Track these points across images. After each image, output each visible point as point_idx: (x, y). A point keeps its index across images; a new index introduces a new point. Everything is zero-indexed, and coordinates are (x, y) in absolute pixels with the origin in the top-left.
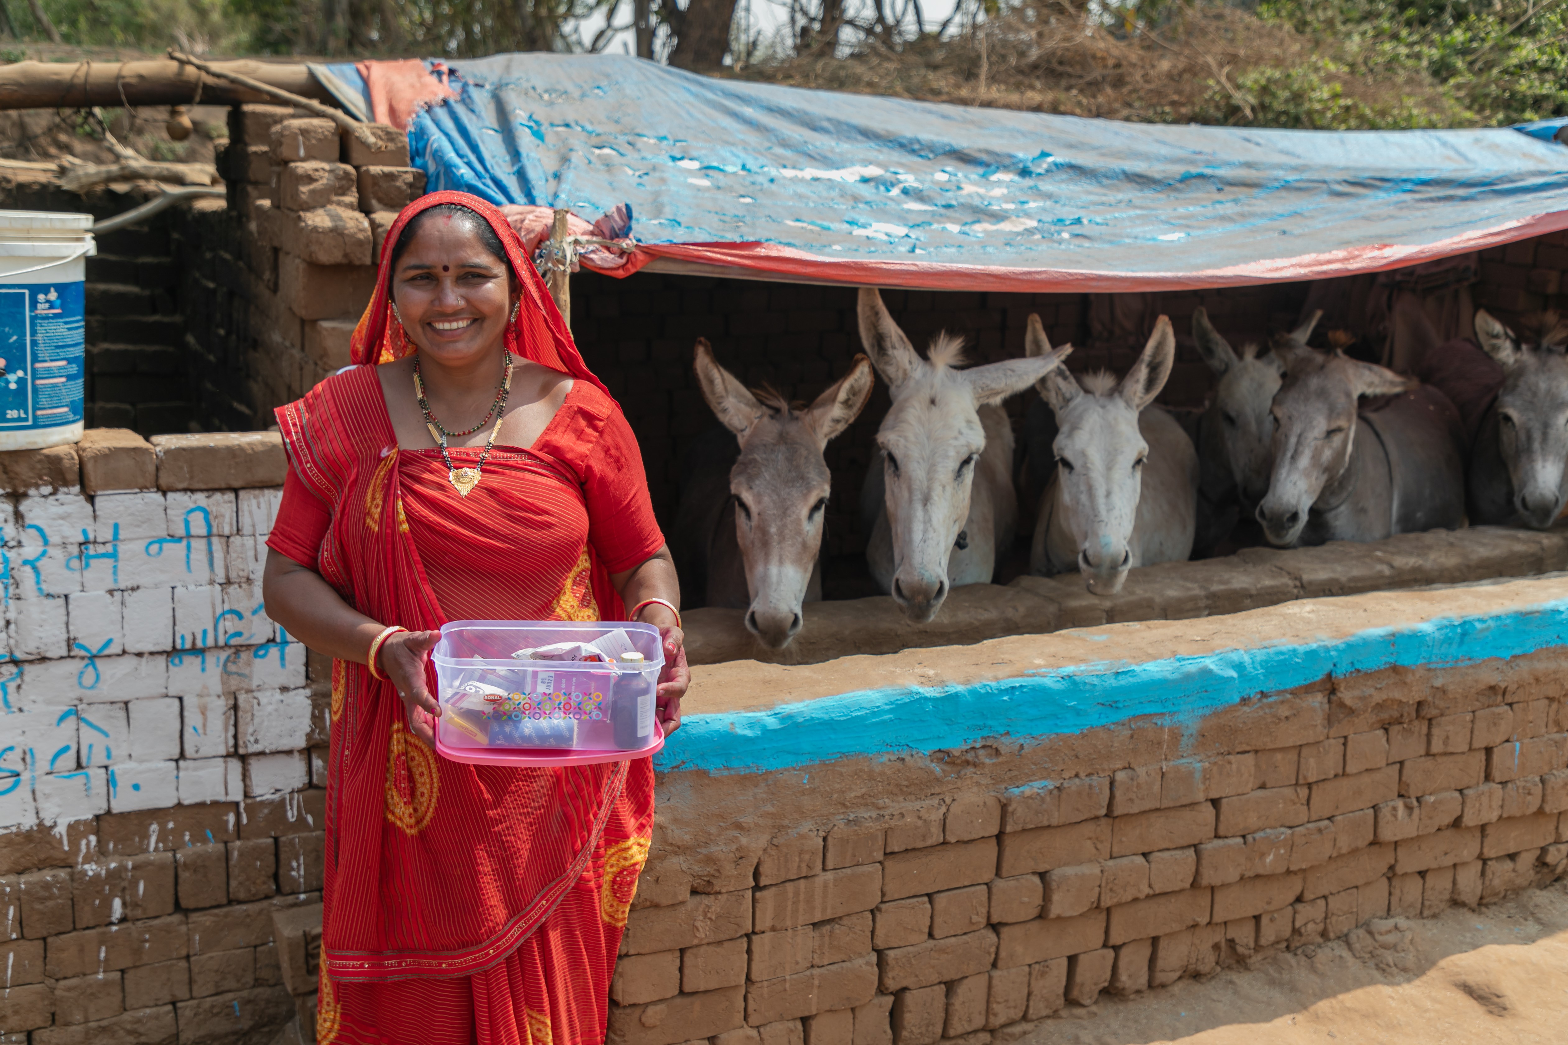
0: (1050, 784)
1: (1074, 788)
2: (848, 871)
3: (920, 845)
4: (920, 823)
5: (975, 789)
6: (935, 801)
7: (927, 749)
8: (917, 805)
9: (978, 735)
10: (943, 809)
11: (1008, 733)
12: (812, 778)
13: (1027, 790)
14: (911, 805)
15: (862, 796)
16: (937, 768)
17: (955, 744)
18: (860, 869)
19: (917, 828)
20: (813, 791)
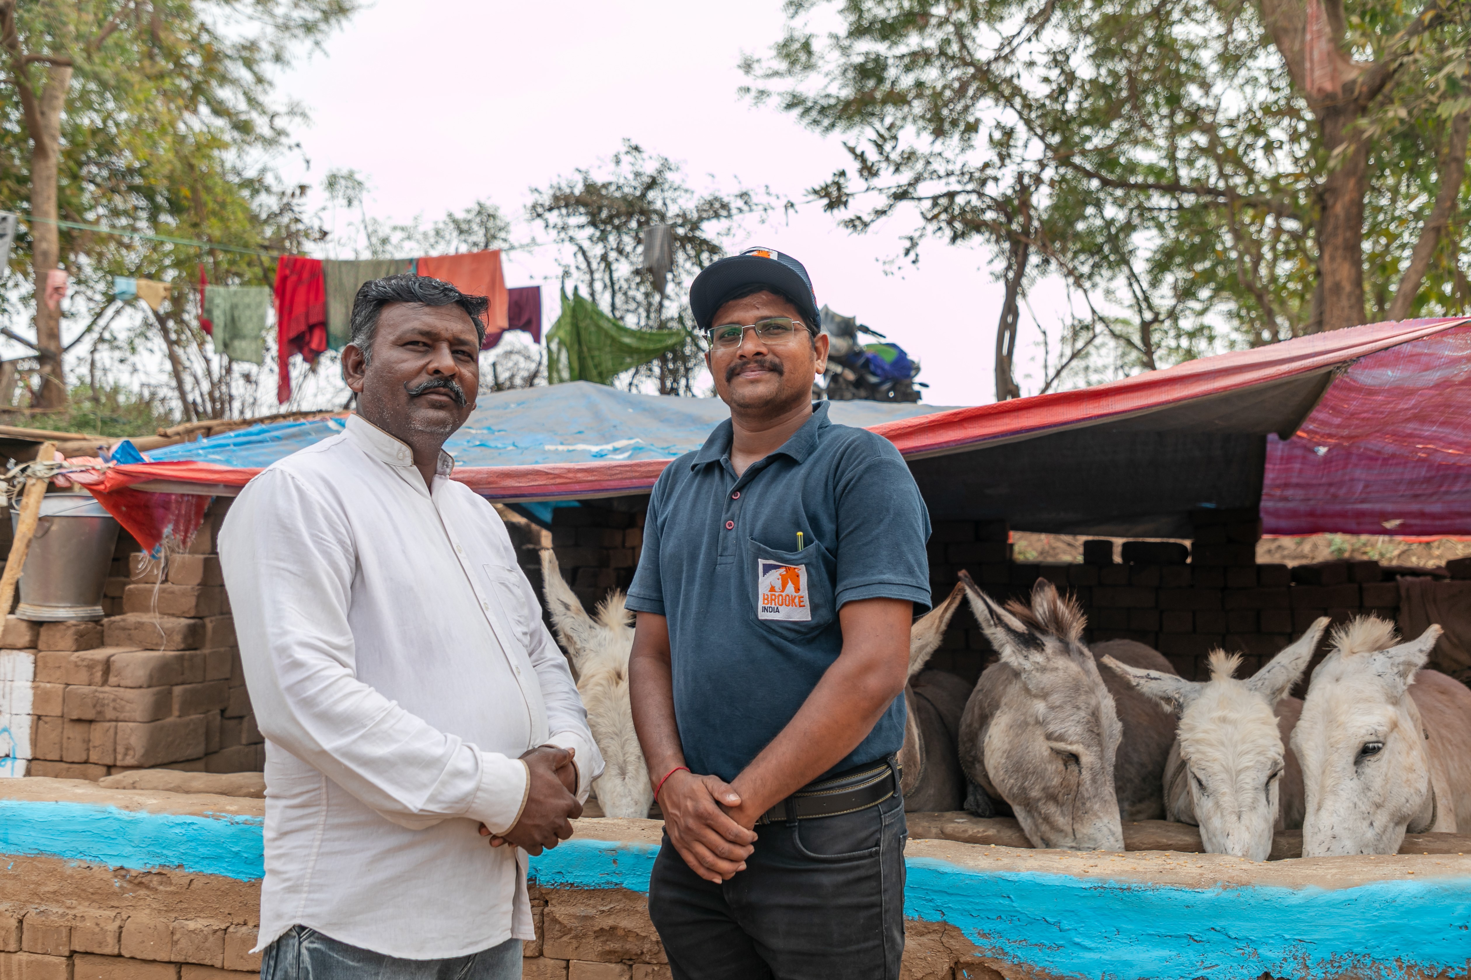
0: (217, 924)
1: (239, 935)
2: (40, 957)
3: (97, 950)
4: (97, 929)
5: (147, 911)
6: (112, 913)
7: (113, 864)
8: (98, 913)
9: (157, 862)
10: (118, 923)
11: (180, 866)
12: (15, 866)
13: (192, 925)
14: (94, 912)
15: (54, 892)
16: (117, 883)
17: (135, 866)
18: (47, 958)
19: (94, 934)
20: (15, 877)
